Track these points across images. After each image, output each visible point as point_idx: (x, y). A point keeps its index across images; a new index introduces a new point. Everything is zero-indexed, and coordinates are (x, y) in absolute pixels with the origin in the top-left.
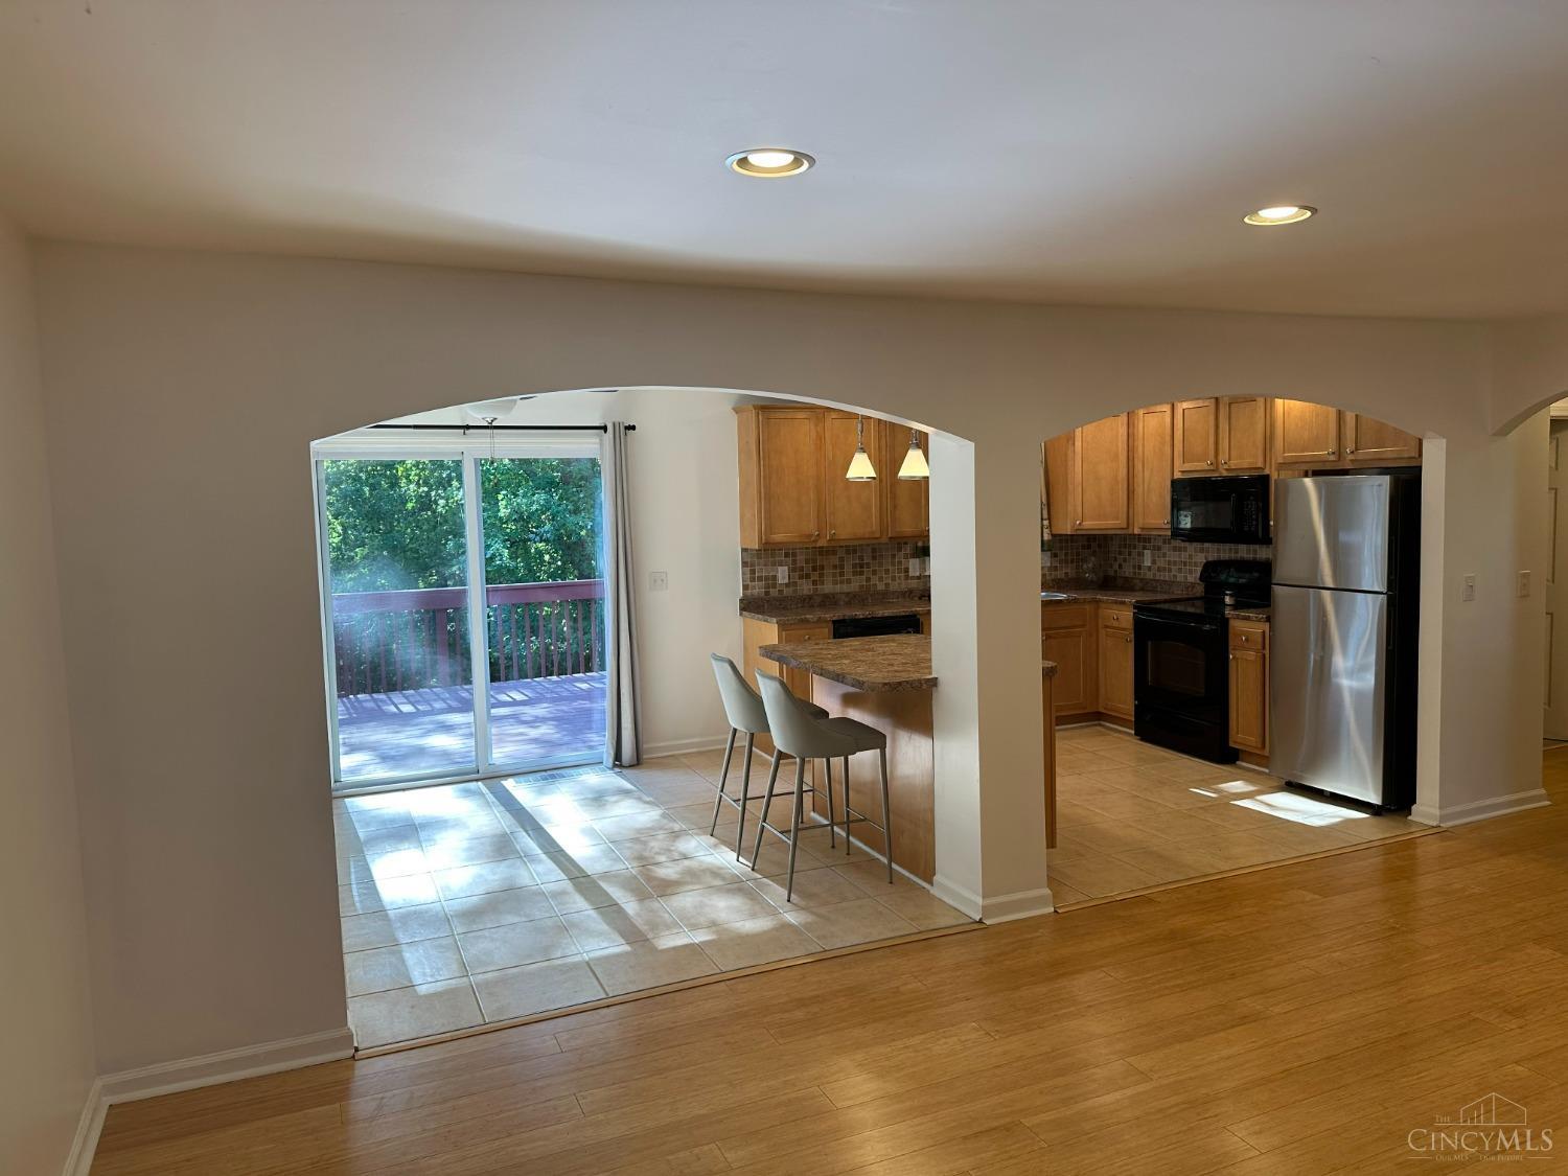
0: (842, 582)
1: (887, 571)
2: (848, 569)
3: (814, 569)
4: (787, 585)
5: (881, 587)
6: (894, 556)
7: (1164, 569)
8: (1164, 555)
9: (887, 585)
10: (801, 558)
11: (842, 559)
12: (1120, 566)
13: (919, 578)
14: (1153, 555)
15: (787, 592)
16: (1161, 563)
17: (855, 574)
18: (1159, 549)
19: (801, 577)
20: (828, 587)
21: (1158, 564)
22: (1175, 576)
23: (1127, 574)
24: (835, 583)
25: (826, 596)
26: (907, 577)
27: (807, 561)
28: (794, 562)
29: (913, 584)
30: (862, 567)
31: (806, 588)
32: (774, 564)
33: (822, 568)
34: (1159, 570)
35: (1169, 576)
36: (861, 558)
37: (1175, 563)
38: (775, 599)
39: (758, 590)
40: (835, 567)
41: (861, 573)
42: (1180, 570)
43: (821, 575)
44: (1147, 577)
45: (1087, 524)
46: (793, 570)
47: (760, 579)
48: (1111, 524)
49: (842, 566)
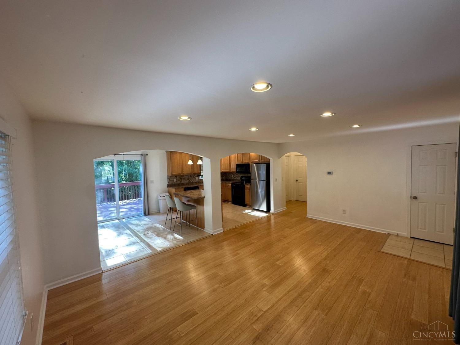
0: (185, 181)
1: (193, 179)
3: (180, 179)
5: (192, 182)
6: (194, 176)
8: (235, 175)
12: (229, 177)
13: (201, 180)
14: (233, 175)
15: (176, 183)
19: (178, 180)
20: (183, 182)
21: (234, 177)
23: (230, 179)
25: (182, 183)
26: (196, 180)
28: (177, 178)
31: (179, 182)
32: (173, 178)
33: (182, 179)
36: (188, 177)
37: (237, 176)
38: (174, 184)
39: (170, 183)
40: (184, 178)
41: (188, 179)
42: (237, 178)
43: (182, 180)
44: (233, 179)
45: (224, 171)
46: (177, 179)
47: (171, 181)
48: (227, 171)
49: (185, 178)
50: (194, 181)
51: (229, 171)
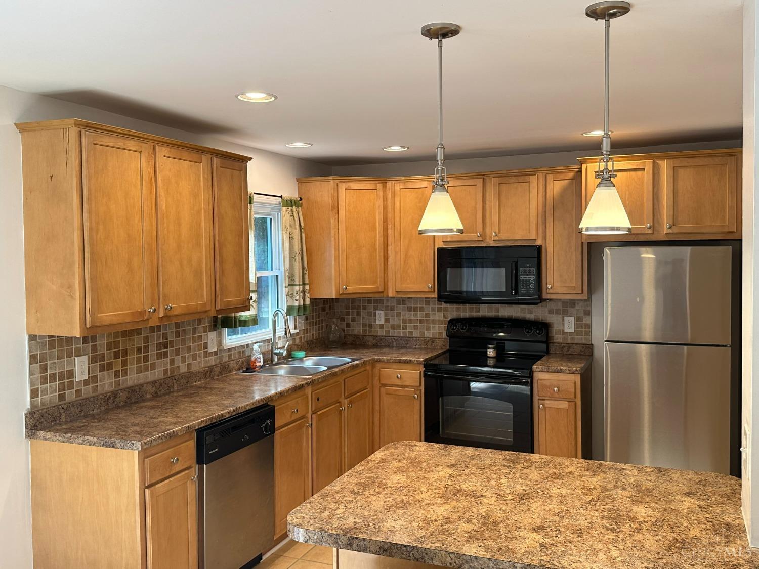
0: (146, 369)
1: (189, 348)
2: (153, 352)
3: (116, 356)
4: (86, 382)
5: (183, 369)
6: (195, 330)
7: (399, 327)
8: (398, 315)
9: (189, 365)
10: (101, 342)
11: (146, 339)
12: (348, 325)
13: (215, 353)
14: (386, 315)
15: (87, 391)
16: (395, 321)
17: (159, 356)
18: (392, 309)
19: (102, 369)
20: (132, 378)
21: (391, 322)
22: (411, 333)
23: (356, 332)
24: (139, 371)
25: (131, 390)
26: (206, 354)
27: (109, 347)
28: (94, 348)
29: (212, 360)
30: (166, 347)
31: (107, 383)
32: (70, 355)
33: (125, 353)
34: (393, 327)
35: (403, 333)
36: (165, 336)
37: (410, 321)
38: (72, 404)
39: (50, 395)
40: (139, 350)
41: (165, 355)
42: (416, 328)
43: (124, 363)
44: (379, 334)
45: (352, 288)
46: (93, 360)
47: (53, 378)
48: (369, 287)
49: (146, 349)
50: (195, 368)
51: (379, 286)
